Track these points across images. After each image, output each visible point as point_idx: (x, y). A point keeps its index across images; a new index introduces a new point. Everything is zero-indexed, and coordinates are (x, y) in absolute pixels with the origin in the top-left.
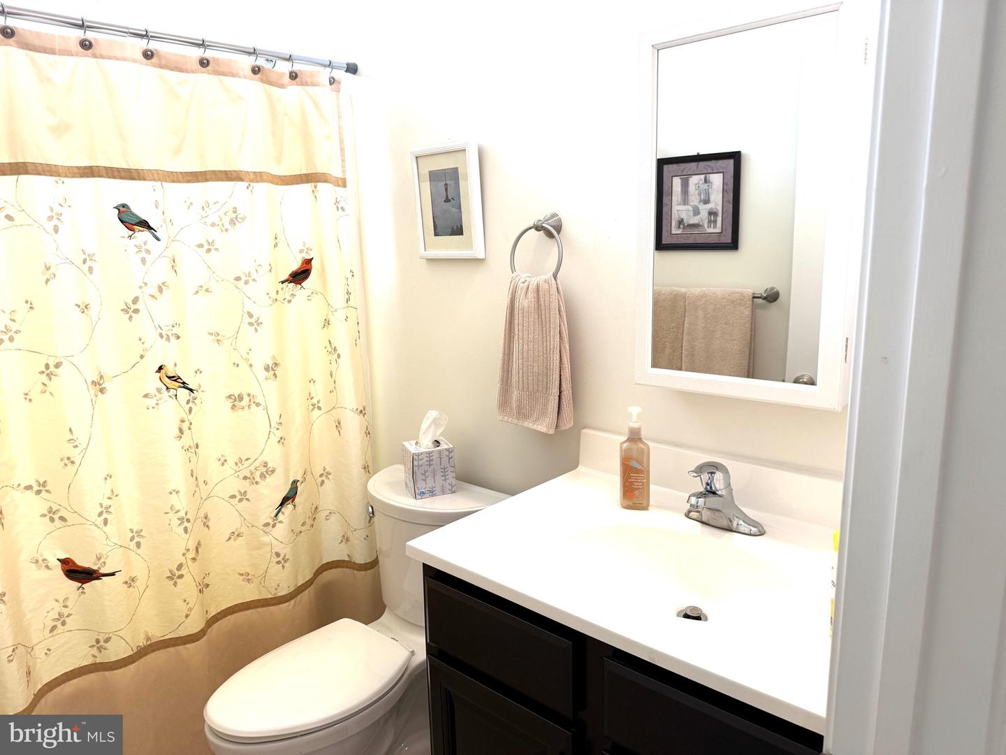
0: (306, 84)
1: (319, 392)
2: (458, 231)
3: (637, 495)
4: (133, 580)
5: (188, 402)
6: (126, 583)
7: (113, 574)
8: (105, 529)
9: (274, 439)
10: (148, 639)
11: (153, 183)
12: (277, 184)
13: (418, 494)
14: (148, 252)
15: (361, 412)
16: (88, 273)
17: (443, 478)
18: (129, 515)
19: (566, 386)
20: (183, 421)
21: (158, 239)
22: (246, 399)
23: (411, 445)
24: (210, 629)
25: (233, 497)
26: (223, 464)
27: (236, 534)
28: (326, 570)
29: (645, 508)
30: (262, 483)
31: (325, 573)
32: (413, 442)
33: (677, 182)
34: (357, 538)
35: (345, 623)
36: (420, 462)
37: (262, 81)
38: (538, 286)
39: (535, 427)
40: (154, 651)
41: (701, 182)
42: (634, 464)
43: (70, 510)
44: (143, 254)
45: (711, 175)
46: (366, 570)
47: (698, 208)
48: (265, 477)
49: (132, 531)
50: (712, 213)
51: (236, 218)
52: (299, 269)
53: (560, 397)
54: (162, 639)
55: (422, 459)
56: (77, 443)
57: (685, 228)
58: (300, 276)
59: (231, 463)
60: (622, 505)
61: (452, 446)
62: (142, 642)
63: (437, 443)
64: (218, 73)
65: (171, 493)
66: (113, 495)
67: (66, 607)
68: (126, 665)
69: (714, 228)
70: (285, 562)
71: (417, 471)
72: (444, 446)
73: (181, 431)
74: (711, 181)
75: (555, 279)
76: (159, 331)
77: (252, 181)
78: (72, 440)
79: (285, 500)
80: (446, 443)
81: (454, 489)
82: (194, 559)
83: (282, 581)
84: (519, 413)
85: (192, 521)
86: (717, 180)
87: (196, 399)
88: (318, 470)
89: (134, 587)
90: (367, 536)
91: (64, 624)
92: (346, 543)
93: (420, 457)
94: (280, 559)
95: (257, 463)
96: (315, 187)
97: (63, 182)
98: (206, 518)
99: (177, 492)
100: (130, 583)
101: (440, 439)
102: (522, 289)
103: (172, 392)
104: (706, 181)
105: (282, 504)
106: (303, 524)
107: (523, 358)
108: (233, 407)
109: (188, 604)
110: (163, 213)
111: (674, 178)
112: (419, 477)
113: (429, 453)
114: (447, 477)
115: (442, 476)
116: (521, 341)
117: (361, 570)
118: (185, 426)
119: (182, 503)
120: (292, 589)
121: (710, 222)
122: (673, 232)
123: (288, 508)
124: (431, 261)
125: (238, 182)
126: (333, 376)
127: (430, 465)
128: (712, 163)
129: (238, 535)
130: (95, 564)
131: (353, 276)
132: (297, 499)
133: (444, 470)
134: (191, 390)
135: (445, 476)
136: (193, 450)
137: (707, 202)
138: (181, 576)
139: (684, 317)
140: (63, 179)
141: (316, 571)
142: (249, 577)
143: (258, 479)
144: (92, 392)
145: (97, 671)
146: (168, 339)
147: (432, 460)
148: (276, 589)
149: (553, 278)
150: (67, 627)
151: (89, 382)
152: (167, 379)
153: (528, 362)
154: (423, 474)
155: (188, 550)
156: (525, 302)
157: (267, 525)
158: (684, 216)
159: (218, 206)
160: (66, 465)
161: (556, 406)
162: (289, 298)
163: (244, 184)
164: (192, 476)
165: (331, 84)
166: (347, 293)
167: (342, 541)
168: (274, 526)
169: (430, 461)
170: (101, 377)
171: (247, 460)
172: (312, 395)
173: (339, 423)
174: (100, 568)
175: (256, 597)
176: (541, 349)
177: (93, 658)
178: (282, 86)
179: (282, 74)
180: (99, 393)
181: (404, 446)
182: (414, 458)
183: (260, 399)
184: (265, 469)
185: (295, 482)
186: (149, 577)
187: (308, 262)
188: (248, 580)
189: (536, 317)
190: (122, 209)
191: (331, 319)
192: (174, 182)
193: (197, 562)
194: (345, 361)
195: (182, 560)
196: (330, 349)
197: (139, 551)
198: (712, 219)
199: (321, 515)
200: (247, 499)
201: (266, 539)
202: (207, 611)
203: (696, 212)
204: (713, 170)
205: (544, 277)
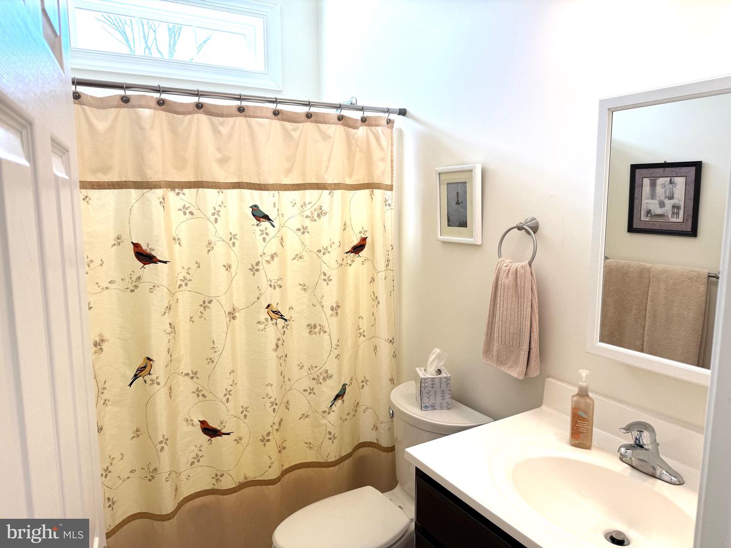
0: (372, 125)
1: (364, 325)
2: (464, 224)
3: (582, 437)
4: (240, 439)
5: (283, 328)
6: (236, 440)
7: (229, 434)
8: (227, 405)
9: (333, 355)
10: (246, 478)
11: (273, 192)
12: (349, 190)
13: (424, 407)
14: (267, 234)
15: (391, 341)
16: (232, 246)
17: (442, 398)
18: (241, 397)
19: (535, 345)
20: (279, 340)
21: (274, 227)
22: (318, 328)
23: (421, 371)
24: (284, 477)
25: (306, 390)
26: (301, 368)
27: (305, 415)
28: (362, 447)
29: (588, 448)
30: (324, 383)
31: (360, 449)
32: (423, 369)
33: (646, 181)
34: (384, 428)
35: (369, 489)
36: (426, 385)
37: (344, 125)
38: (516, 270)
39: (509, 372)
40: (248, 487)
41: (667, 183)
42: (581, 413)
43: (208, 390)
44: (264, 235)
45: (675, 178)
46: (388, 452)
47: (664, 203)
48: (326, 380)
49: (242, 407)
50: (676, 207)
51: (321, 213)
52: (358, 244)
53: (529, 352)
54: (254, 479)
55: (427, 383)
56: (216, 350)
57: (652, 216)
58: (358, 249)
59: (306, 368)
60: (570, 442)
61: (449, 376)
62: (242, 480)
63: (439, 372)
64: (317, 122)
65: (267, 385)
66: (234, 383)
67: (200, 450)
68: (231, 493)
69: (677, 218)
70: (334, 439)
71: (423, 391)
72: (443, 375)
73: (277, 346)
74: (675, 182)
75: (530, 266)
76: (270, 283)
77: (333, 189)
78: (214, 347)
79: (337, 397)
80: (446, 373)
81: (449, 406)
82: (277, 430)
83: (331, 452)
84: (498, 360)
85: (279, 405)
86: (680, 182)
87: (288, 325)
88: (360, 378)
89: (240, 443)
90: (390, 428)
91: (198, 461)
92: (376, 431)
93: (426, 381)
94: (331, 436)
95: (321, 371)
96: (372, 192)
97: (222, 192)
98: (287, 403)
99: (271, 385)
100: (238, 440)
101: (443, 369)
102: (505, 271)
103: (274, 321)
104: (671, 182)
105: (335, 399)
106: (348, 414)
107: (502, 321)
108: (310, 332)
109: (271, 459)
110: (278, 210)
111: (644, 179)
112: (425, 395)
113: (433, 379)
114: (445, 397)
115: (441, 396)
116: (501, 309)
117: (384, 452)
118: (280, 343)
119: (273, 392)
120: (338, 458)
121: (673, 213)
122: (642, 219)
123: (339, 402)
124: (445, 243)
125: (324, 191)
126: (374, 315)
127: (433, 387)
128: (677, 169)
129: (306, 417)
130: (219, 426)
131: (392, 248)
132: (345, 397)
133: (443, 392)
134: (286, 320)
135: (443, 396)
136: (283, 359)
137: (671, 197)
138: (268, 440)
139: (649, 286)
140: (222, 190)
141: (355, 447)
142: (311, 446)
143: (321, 381)
144: (228, 319)
145: (215, 494)
146: (275, 288)
147: (435, 384)
148: (327, 457)
149: (528, 266)
150: (200, 463)
151: (227, 313)
152: (272, 313)
153: (506, 324)
154: (427, 393)
155: (274, 424)
156: (506, 281)
157: (324, 412)
158: (651, 207)
159: (311, 205)
160: (209, 363)
161: (526, 359)
162: (350, 263)
163: (328, 192)
164: (281, 375)
165: (388, 123)
166: (387, 261)
167: (373, 429)
168: (329, 413)
169: (433, 384)
170: (234, 309)
171: (316, 367)
172: (360, 327)
173: (376, 348)
174: (221, 429)
175: (314, 460)
176: (516, 316)
177: (213, 486)
178: (356, 128)
179: (357, 120)
180: (232, 319)
181: (416, 371)
182: (422, 381)
183: (326, 329)
184: (326, 375)
185: (344, 385)
186: (250, 438)
187: (364, 240)
188: (310, 447)
189: (514, 292)
190: (254, 208)
191: (375, 278)
192: (286, 190)
193: (279, 432)
194: (382, 306)
195: (270, 429)
196: (373, 298)
197: (245, 421)
198: (676, 211)
199: (361, 409)
200: (314, 393)
201: (323, 421)
202: (282, 465)
203: (662, 205)
204: (677, 174)
205: (522, 264)
